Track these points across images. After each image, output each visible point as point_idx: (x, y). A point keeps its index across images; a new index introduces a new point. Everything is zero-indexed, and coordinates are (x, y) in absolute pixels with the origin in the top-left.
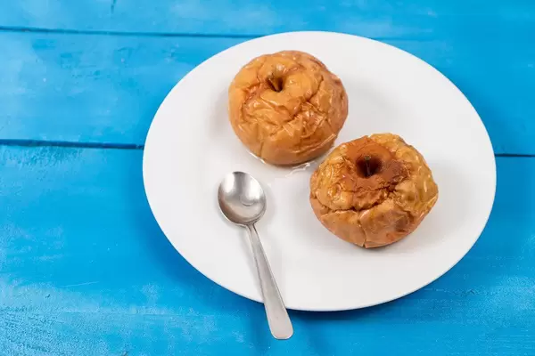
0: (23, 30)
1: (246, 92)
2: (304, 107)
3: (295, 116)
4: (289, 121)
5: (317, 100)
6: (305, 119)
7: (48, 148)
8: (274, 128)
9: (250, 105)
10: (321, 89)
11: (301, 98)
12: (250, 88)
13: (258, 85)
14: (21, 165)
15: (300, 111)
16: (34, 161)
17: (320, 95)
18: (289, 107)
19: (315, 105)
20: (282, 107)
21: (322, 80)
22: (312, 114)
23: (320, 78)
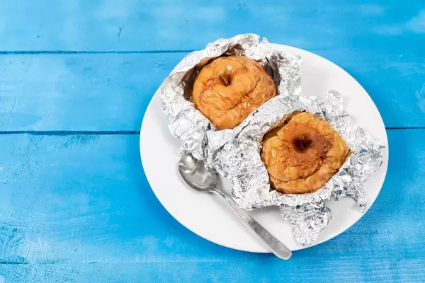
0: (60, 52)
1: (204, 84)
2: (243, 100)
3: (236, 105)
4: (231, 109)
5: (253, 95)
6: (242, 109)
7: (76, 136)
8: (220, 113)
9: (205, 94)
10: (257, 87)
11: (242, 92)
12: (207, 81)
13: (213, 79)
14: (57, 149)
15: (240, 102)
16: (66, 145)
17: (256, 92)
18: (232, 98)
19: (252, 99)
20: (227, 98)
21: (260, 80)
22: (249, 105)
23: (258, 79)
